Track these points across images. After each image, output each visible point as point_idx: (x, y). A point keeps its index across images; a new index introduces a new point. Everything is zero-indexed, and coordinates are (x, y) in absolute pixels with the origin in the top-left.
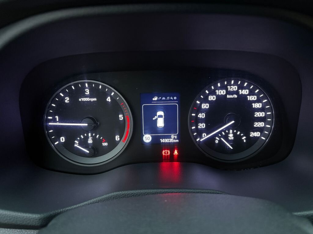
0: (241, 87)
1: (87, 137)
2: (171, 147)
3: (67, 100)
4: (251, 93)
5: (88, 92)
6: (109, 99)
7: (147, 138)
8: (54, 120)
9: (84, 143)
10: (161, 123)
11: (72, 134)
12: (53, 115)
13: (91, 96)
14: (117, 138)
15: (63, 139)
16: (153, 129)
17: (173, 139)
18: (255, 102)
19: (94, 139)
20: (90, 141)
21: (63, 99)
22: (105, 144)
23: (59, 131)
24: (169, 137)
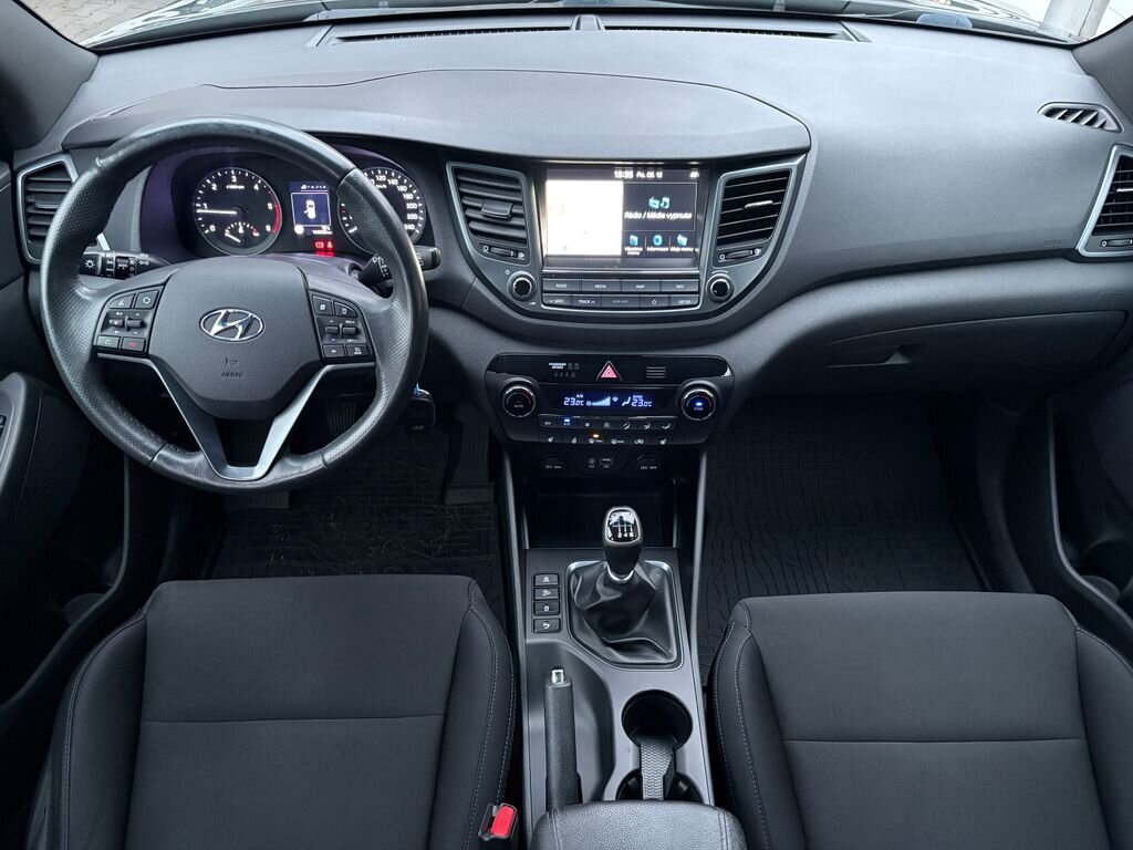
0: (389, 176)
1: (238, 227)
2: (324, 239)
3: (214, 187)
4: (401, 183)
5: (234, 179)
6: (256, 187)
7: (299, 229)
8: (203, 208)
9: (234, 232)
10: (311, 213)
11: (222, 222)
12: (202, 202)
13: (238, 183)
14: (268, 228)
15: (213, 228)
16: (304, 220)
17: (325, 230)
18: (410, 201)
19: (245, 228)
20: (241, 231)
21: (210, 186)
22: (256, 234)
23: (209, 219)
24: (320, 228)
